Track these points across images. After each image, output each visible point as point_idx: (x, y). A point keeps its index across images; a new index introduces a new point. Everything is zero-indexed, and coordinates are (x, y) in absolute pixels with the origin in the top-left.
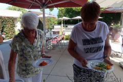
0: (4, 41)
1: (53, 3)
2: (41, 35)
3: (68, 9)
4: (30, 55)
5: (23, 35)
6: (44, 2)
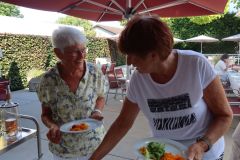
2: (95, 76)
3: (178, 21)
4: (68, 114)
5: (57, 72)
6: (130, 6)
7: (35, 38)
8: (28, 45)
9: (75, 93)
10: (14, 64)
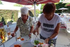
0: (13, 23)
1: (40, 1)
6: (35, 1)
7: (8, 10)
8: (6, 12)
9: (25, 24)
10: (3, 18)
